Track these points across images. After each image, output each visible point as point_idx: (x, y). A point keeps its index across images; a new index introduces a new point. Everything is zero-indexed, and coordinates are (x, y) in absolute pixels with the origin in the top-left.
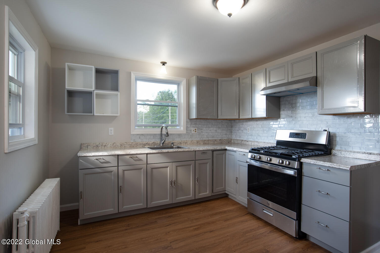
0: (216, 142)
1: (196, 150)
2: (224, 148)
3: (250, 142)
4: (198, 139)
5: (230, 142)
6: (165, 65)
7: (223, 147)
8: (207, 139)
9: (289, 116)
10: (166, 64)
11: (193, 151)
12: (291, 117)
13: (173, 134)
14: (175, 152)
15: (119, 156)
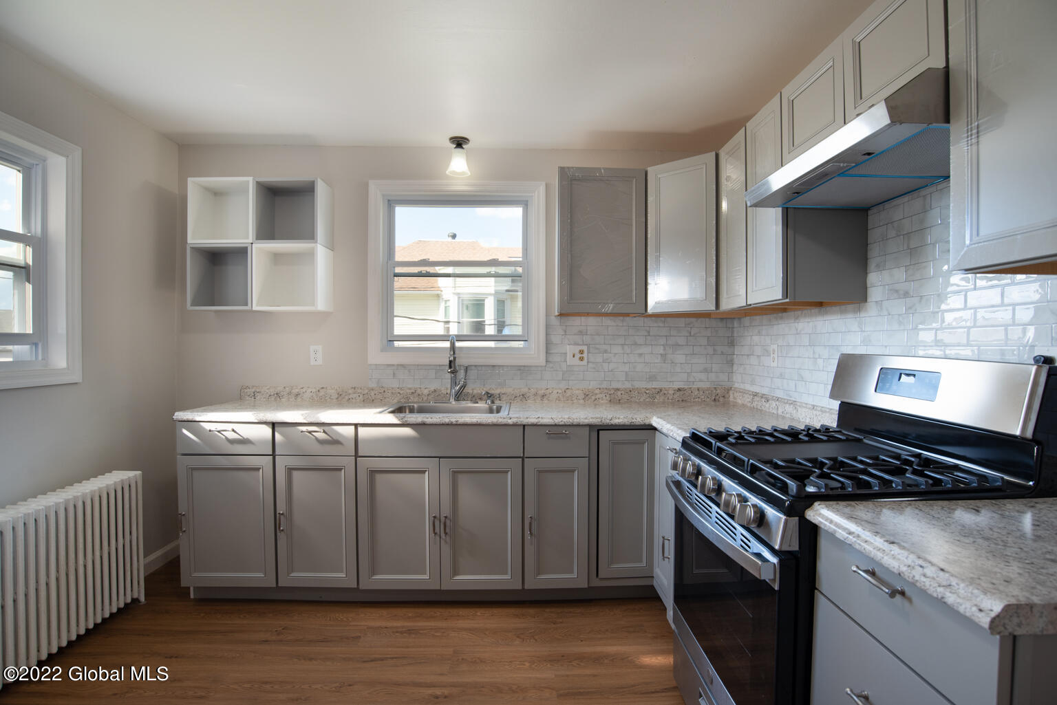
0: (659, 399)
1: (525, 421)
2: (642, 423)
3: (774, 404)
4: (593, 385)
5: (721, 399)
6: (463, 148)
7: (638, 417)
8: (628, 385)
9: (897, 291)
10: (466, 143)
11: (515, 425)
12: (906, 294)
13: (482, 366)
14: (448, 424)
15: (276, 425)
